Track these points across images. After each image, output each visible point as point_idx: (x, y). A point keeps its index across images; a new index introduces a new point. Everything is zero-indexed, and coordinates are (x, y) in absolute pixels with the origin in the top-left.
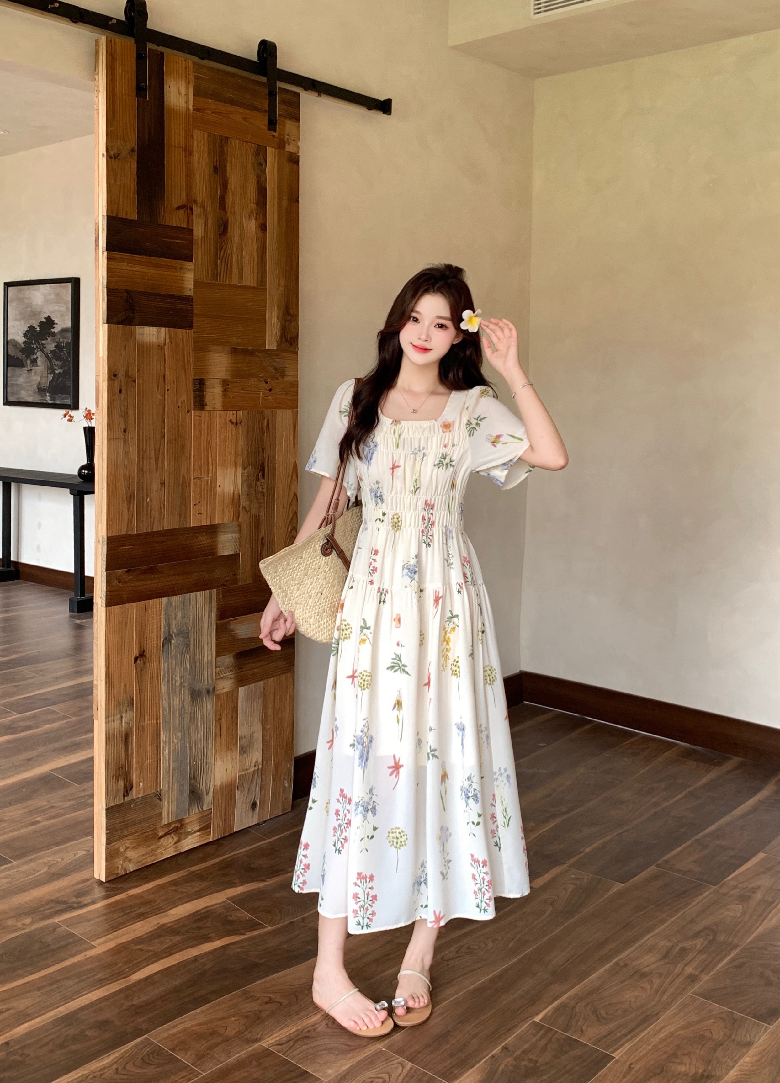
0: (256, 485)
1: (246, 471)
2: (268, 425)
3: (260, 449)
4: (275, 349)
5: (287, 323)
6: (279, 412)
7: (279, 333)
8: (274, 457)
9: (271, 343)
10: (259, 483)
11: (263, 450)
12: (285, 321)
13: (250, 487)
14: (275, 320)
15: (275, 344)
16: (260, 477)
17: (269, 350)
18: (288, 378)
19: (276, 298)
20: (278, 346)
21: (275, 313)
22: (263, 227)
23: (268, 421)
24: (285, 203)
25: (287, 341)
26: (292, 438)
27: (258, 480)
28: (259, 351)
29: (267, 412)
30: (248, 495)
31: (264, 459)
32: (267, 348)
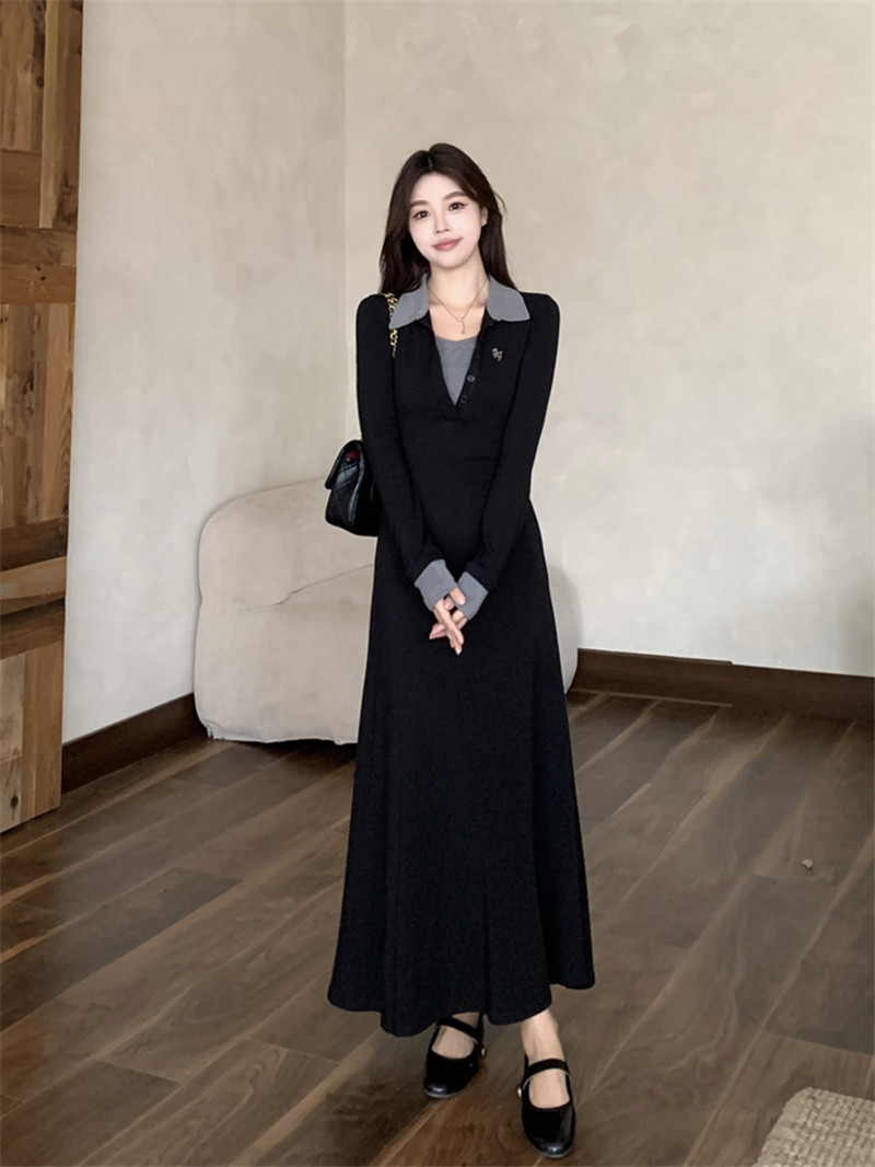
0: (23, 399)
1: (11, 381)
2: (39, 323)
3: (29, 354)
4: (50, 227)
5: (66, 197)
6: (53, 306)
7: (55, 209)
8: (45, 363)
9: (45, 221)
10: (26, 397)
11: (33, 354)
12: (63, 193)
13: (15, 401)
14: (51, 193)
15: (50, 222)
16: (28, 388)
17: (44, 229)
18: (64, 264)
19: (52, 166)
20: (54, 223)
21: (51, 184)
22: (40, 82)
23: (39, 318)
24: (65, 53)
25: (64, 219)
26: (67, 338)
27: (25, 392)
28: (31, 230)
29: (38, 306)
30: (13, 411)
31: (33, 365)
32: (41, 226)
